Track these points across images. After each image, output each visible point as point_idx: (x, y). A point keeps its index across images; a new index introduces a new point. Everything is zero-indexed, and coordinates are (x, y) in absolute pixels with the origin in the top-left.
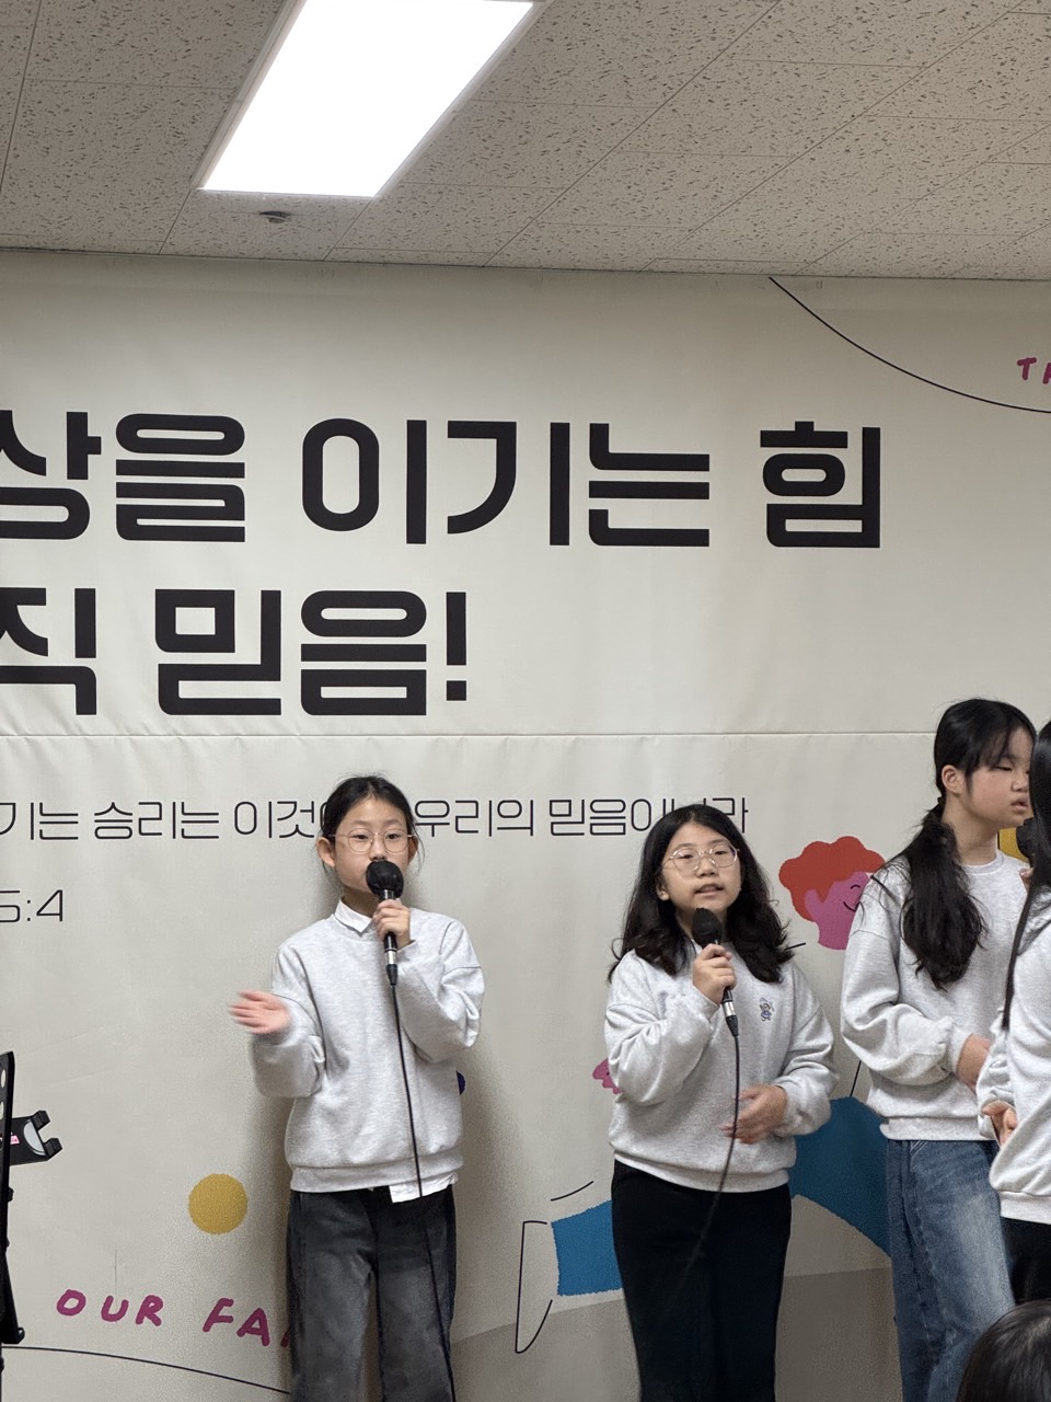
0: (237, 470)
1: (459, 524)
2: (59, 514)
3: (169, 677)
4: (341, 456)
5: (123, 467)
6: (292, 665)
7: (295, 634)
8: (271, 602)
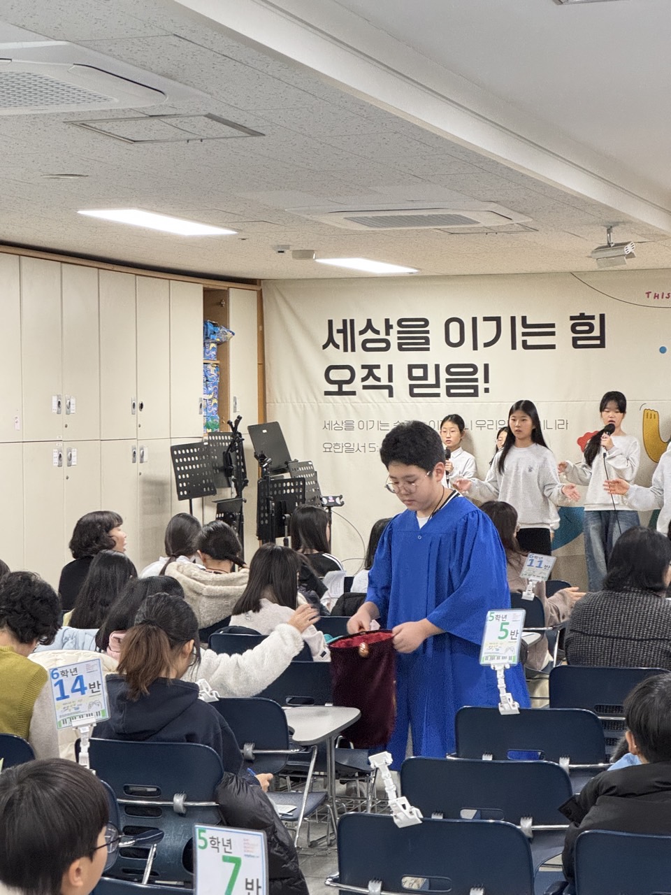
0: (427, 332)
1: (486, 345)
2: (383, 345)
3: (412, 387)
4: (454, 327)
5: (399, 332)
6: (443, 384)
7: (444, 376)
8: (437, 367)
